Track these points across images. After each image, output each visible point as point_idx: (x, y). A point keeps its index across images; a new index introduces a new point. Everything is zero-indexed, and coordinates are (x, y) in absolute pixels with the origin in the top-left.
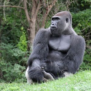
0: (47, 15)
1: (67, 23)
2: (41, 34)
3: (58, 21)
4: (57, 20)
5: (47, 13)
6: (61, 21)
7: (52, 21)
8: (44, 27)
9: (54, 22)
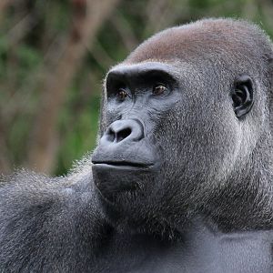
0: (78, 51)
1: (241, 118)
2: (12, 226)
3: (159, 104)
4: (157, 94)
5: (76, 37)
6: (194, 106)
7: (111, 106)
8: (48, 161)
9: (131, 113)
